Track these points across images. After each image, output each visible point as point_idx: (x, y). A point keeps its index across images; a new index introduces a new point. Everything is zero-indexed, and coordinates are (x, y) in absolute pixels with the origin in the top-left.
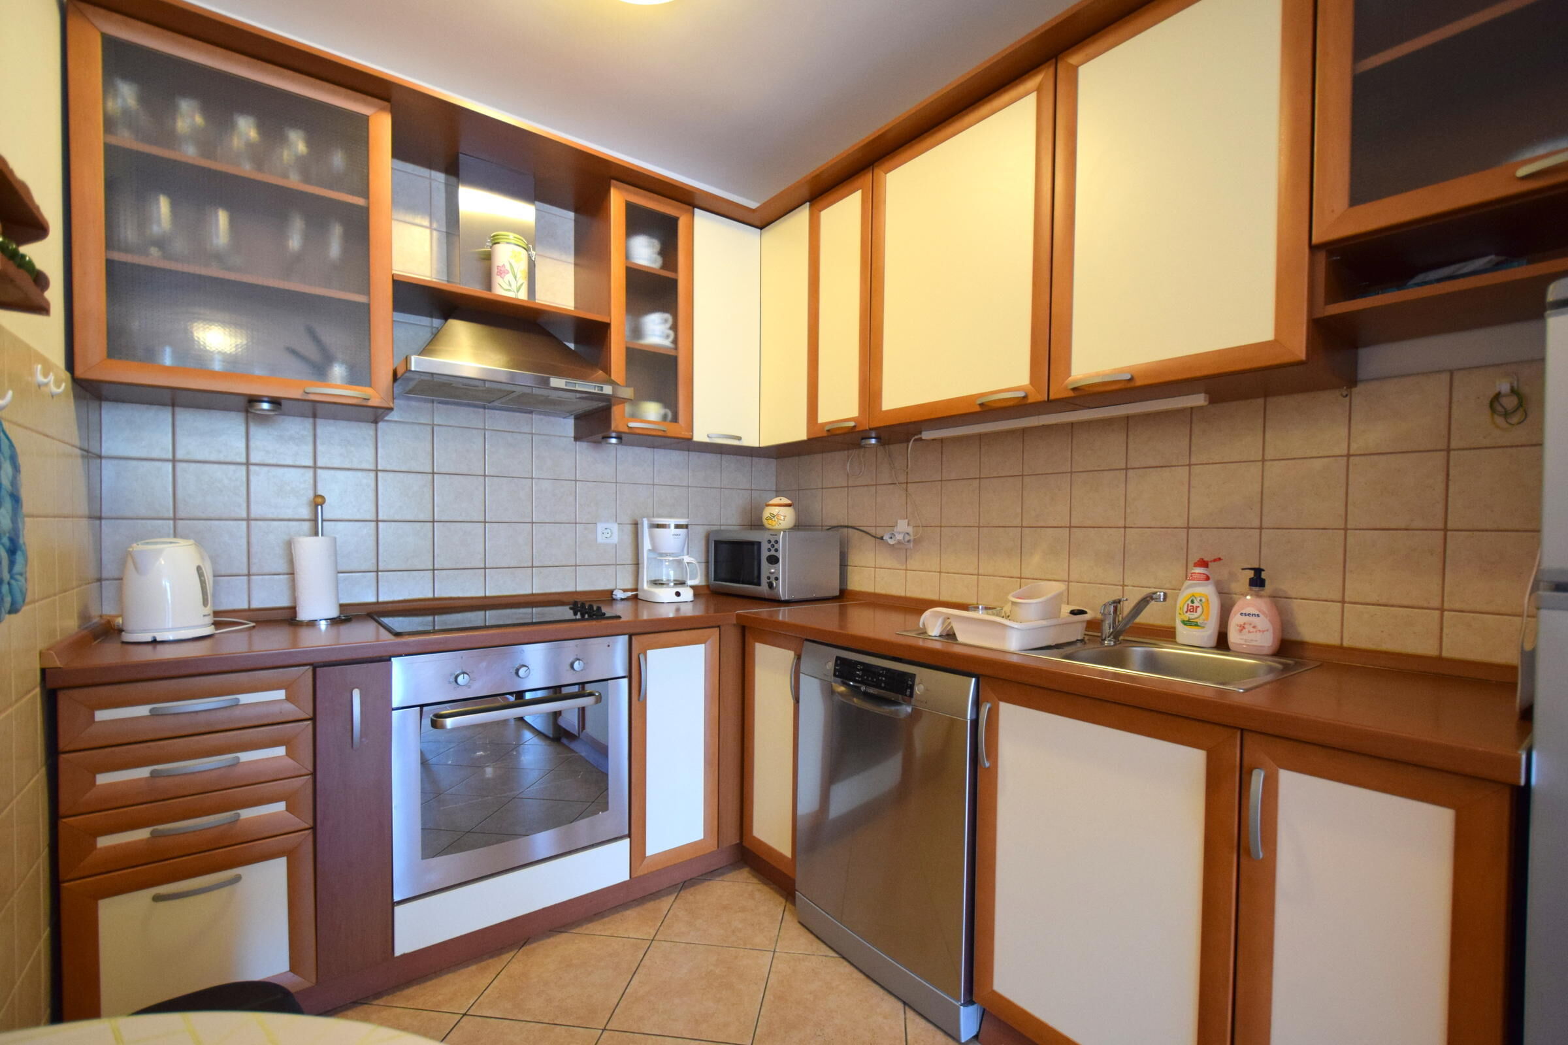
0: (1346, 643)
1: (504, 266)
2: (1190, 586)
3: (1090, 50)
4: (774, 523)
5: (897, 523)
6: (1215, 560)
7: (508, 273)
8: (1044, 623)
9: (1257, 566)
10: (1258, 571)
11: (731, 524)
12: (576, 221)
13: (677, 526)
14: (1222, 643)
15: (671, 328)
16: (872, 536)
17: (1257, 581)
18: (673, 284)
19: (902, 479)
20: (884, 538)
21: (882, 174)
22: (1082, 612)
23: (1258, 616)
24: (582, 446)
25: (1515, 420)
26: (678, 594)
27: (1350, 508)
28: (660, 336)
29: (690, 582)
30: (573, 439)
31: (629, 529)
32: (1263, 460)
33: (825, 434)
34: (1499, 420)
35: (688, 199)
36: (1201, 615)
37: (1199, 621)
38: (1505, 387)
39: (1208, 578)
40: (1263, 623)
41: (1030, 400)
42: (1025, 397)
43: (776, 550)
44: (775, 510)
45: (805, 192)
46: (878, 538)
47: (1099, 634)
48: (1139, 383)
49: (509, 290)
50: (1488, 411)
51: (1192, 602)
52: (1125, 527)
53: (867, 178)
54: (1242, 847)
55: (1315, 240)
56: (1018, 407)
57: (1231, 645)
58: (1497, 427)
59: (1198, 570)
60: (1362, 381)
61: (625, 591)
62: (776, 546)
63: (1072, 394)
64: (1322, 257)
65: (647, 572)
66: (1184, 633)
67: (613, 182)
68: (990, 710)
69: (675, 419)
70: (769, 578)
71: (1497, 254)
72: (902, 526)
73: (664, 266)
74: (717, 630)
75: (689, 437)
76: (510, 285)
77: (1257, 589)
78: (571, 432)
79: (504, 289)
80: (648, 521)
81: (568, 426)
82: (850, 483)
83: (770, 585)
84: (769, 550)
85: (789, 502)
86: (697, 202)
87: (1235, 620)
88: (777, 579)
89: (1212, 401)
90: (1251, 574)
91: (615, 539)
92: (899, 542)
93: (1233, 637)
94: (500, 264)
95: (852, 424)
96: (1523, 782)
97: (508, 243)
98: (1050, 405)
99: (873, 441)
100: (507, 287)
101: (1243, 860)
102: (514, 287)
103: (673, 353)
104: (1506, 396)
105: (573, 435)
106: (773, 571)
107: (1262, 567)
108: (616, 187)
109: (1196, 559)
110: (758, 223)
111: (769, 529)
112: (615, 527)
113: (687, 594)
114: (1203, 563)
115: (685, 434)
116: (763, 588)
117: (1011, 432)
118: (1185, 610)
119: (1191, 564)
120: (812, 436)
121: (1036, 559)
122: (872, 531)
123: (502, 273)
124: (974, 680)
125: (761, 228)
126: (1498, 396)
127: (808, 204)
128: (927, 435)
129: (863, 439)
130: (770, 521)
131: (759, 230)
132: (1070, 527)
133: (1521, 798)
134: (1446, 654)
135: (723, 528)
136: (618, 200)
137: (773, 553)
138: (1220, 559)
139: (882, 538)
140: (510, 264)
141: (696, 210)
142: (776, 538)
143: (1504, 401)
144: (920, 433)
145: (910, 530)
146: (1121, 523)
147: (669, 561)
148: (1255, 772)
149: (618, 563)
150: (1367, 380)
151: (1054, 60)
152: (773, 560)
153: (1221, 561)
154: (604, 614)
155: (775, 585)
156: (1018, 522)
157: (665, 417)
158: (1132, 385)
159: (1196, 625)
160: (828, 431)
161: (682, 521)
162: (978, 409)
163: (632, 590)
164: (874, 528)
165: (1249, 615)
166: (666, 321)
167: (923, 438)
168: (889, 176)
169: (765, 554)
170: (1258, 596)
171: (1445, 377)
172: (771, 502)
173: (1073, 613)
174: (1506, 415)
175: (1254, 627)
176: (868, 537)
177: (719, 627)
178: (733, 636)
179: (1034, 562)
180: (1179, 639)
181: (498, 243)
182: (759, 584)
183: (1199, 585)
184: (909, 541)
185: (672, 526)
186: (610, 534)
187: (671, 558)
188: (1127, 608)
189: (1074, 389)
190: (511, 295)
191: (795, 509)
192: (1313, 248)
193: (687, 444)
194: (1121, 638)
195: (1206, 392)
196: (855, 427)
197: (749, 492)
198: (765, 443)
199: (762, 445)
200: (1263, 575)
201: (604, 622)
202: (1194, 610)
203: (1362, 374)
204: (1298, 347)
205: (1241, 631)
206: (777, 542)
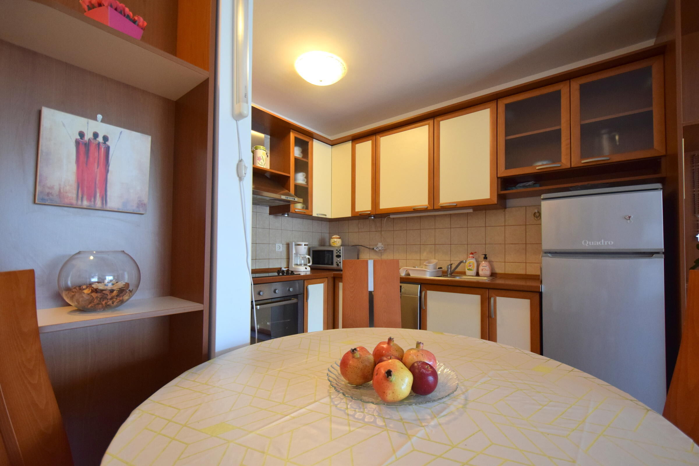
0: (506, 273)
1: (260, 157)
2: (469, 260)
3: (443, 118)
4: (335, 244)
5: (378, 244)
6: (475, 253)
7: (261, 159)
8: (434, 270)
9: (485, 254)
10: (485, 255)
11: (315, 244)
12: (270, 139)
13: (305, 245)
14: (478, 274)
15: (305, 178)
16: (368, 248)
17: (485, 258)
18: (306, 164)
19: (380, 230)
20: (374, 249)
21: (379, 137)
22: (441, 268)
23: (486, 266)
24: (272, 216)
25: (538, 218)
26: (306, 268)
27: (506, 239)
28: (302, 180)
29: (309, 265)
30: (269, 214)
31: (285, 246)
32: (486, 226)
33: (358, 215)
34: (536, 218)
35: (311, 136)
36: (472, 267)
37: (472, 269)
38: (536, 211)
39: (473, 257)
40: (488, 268)
41: (429, 209)
42: (427, 208)
43: (340, 253)
44: (336, 240)
45: (350, 138)
46: (371, 249)
47: (446, 274)
48: (458, 206)
49: (262, 165)
50: (533, 216)
51: (470, 264)
52: (451, 244)
53: (374, 137)
54: (489, 316)
55: (498, 176)
56: (425, 210)
57: (480, 275)
58: (535, 220)
59: (471, 255)
60: (508, 208)
61: (285, 268)
62: (340, 252)
63: (440, 208)
64: (499, 180)
65: (294, 261)
66: (468, 272)
67: (291, 130)
68: (425, 293)
69: (307, 208)
70: (337, 262)
71: (534, 181)
72: (380, 245)
73: (303, 157)
74: (327, 279)
75: (311, 215)
76: (262, 164)
77: (485, 260)
78: (268, 212)
79: (260, 165)
80: (295, 243)
81: (267, 210)
82: (360, 231)
83: (338, 265)
84: (337, 253)
85: (339, 237)
86: (314, 137)
87: (481, 268)
88: (340, 263)
89: (474, 211)
90: (484, 256)
91: (281, 250)
92: (380, 250)
93: (481, 272)
94: (259, 156)
95: (369, 212)
96: (541, 291)
97: (261, 149)
98: (434, 210)
99: (373, 218)
100: (261, 164)
101: (490, 319)
102: (263, 164)
103: (306, 186)
104: (537, 213)
105: (269, 213)
106: (338, 260)
107: (486, 254)
108: (292, 132)
109: (470, 253)
110: (331, 144)
111: (332, 246)
112: (281, 245)
113: (309, 269)
114: (472, 254)
115: (310, 214)
116: (335, 266)
117: (417, 217)
118: (468, 266)
119: (469, 254)
120: (353, 216)
121: (425, 254)
122: (368, 247)
123: (259, 159)
124: (420, 285)
125: (332, 145)
126: (535, 213)
127: (351, 141)
128: (392, 216)
129: (369, 217)
130: (334, 244)
131: (331, 146)
132: (435, 244)
133: (541, 294)
134: (527, 273)
135: (313, 246)
136: (292, 136)
137: (338, 254)
138: (476, 252)
139: (373, 249)
140: (262, 157)
141: (314, 140)
142: (340, 249)
143: (536, 214)
144: (389, 216)
145: (383, 246)
146: (450, 243)
147: (302, 257)
148: (492, 298)
149: (282, 258)
150: (509, 207)
151: (433, 118)
152: (338, 256)
153: (476, 253)
154: (294, 273)
155: (339, 265)
156: (419, 243)
157: (303, 208)
158: (456, 206)
159: (471, 270)
160: (360, 214)
161: (307, 243)
162: (413, 210)
163: (287, 268)
164: (369, 246)
165: (484, 266)
166: (304, 175)
167: (391, 217)
168: (382, 138)
169: (335, 254)
170: (486, 262)
171: (525, 208)
172: (333, 237)
173: (439, 268)
174: (537, 217)
175: (485, 269)
176: (367, 249)
177: (327, 278)
178: (331, 280)
179: (424, 255)
180: (467, 274)
181: (257, 149)
182: (332, 264)
183: (471, 259)
184: (382, 250)
185: (303, 245)
186: (280, 248)
187: (303, 256)
188: (454, 266)
189: (441, 207)
190: (262, 167)
191: (341, 239)
192: (498, 178)
193: (310, 217)
194: (453, 275)
195: (473, 209)
196: (370, 213)
197: (321, 233)
198: (333, 217)
199: (332, 218)
200: (487, 256)
201: (294, 276)
202: (470, 266)
203: (507, 206)
204: (495, 201)
205: (482, 271)
206: (340, 250)
